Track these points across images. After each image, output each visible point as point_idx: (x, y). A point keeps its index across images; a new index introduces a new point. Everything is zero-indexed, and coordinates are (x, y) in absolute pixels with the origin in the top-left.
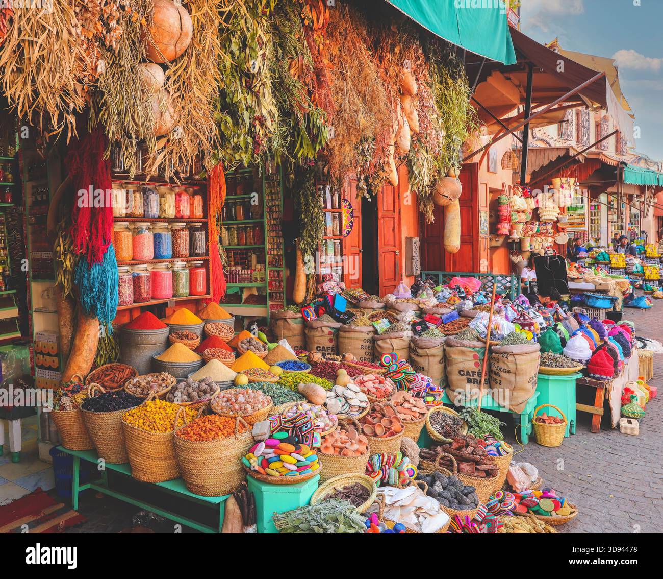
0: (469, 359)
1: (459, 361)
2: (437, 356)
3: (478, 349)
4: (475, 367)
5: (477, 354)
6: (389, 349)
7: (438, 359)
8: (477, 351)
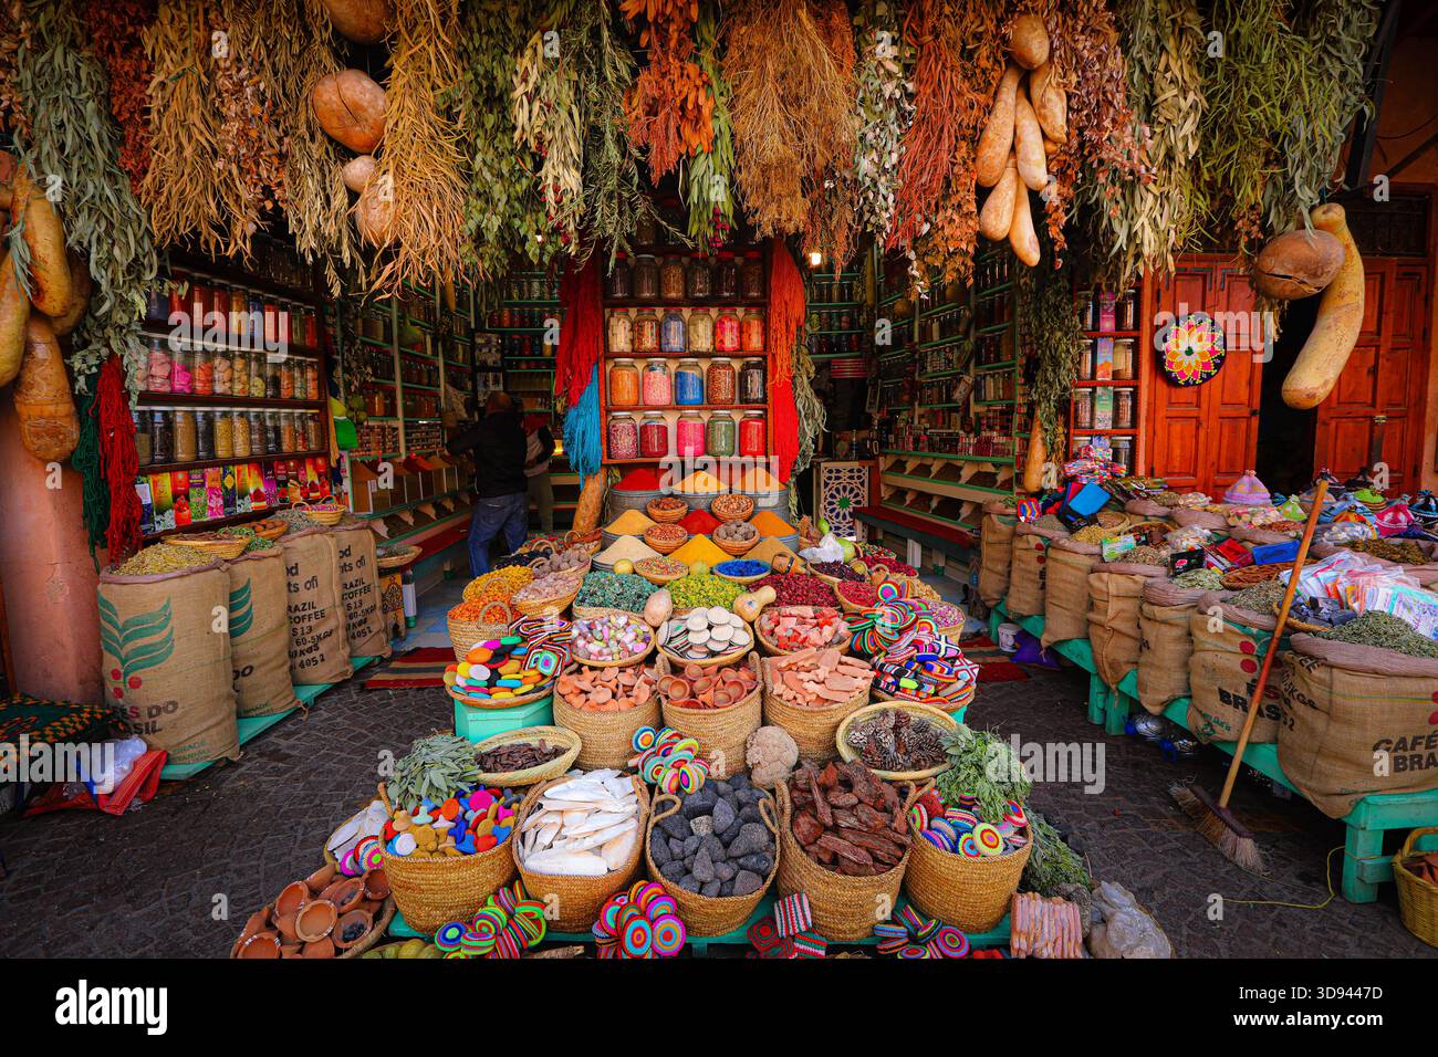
0: (1230, 648)
1: (1207, 646)
2: (1177, 625)
3: (1254, 630)
4: (1241, 670)
5: (1251, 641)
6: (1101, 591)
7: (1176, 632)
8: (1252, 636)
